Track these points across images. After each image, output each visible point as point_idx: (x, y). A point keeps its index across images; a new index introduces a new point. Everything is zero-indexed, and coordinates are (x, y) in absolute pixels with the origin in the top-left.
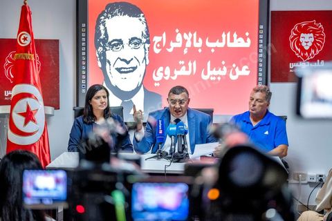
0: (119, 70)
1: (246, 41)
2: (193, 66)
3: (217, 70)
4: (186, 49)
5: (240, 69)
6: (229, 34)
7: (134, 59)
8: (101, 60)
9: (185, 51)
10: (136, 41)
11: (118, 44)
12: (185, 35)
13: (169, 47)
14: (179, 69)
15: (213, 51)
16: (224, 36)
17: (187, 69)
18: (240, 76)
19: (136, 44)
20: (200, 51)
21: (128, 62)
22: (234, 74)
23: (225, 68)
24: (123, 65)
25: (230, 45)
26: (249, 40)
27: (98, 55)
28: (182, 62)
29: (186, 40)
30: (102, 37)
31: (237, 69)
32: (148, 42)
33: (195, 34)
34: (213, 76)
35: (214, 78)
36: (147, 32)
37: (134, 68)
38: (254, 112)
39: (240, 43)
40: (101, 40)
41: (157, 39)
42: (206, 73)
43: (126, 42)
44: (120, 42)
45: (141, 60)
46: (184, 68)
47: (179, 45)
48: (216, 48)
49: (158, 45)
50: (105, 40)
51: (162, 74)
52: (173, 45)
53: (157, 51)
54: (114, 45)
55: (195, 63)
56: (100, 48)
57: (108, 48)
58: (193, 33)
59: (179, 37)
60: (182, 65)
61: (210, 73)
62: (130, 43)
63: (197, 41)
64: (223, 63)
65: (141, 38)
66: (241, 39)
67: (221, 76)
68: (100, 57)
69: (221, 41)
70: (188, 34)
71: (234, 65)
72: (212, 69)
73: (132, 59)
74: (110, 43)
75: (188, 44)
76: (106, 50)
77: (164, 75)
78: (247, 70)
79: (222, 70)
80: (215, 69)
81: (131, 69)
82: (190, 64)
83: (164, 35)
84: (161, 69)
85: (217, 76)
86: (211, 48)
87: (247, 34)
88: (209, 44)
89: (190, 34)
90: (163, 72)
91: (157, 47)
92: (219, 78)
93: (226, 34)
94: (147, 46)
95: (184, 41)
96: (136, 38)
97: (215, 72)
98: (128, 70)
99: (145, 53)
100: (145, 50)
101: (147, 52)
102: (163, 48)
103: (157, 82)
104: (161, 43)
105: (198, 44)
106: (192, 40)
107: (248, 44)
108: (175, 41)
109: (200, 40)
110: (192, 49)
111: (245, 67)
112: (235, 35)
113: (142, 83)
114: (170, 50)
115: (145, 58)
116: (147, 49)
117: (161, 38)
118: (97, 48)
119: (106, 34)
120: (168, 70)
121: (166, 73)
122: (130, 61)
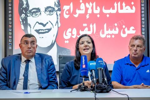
0: (37, 31)
1: (132, 9)
2: (94, 27)
3: (111, 30)
4: (88, 15)
5: (129, 29)
6: (119, 4)
7: (49, 23)
8: (23, 24)
9: (88, 17)
10: (50, 9)
11: (37, 12)
12: (87, 4)
13: (76, 13)
14: (83, 30)
15: (108, 16)
16: (115, 4)
17: (89, 30)
18: (128, 35)
19: (50, 11)
20: (98, 16)
21: (44, 25)
22: (124, 33)
23: (117, 29)
24: (41, 27)
25: (120, 11)
26: (134, 8)
27: (21, 20)
28: (85, 25)
29: (88, 8)
30: (24, 6)
31: (126, 30)
32: (59, 10)
33: (94, 4)
34: (109, 34)
35: (109, 36)
36: (59, 2)
37: (49, 30)
38: (136, 56)
39: (127, 10)
40: (23, 9)
41: (66, 8)
42: (103, 33)
43: (42, 10)
44: (38, 10)
45: (54, 23)
46: (87, 29)
47: (83, 12)
48: (110, 14)
49: (67, 12)
50: (26, 9)
51: (70, 34)
52: (78, 12)
53: (66, 16)
54: (34, 12)
55: (95, 25)
56: (23, 15)
57: (29, 15)
58: (93, 3)
59: (82, 6)
60: (85, 27)
61: (106, 32)
62: (46, 10)
63: (96, 9)
64: (116, 25)
65: (54, 7)
66: (128, 7)
67: (114, 35)
68: (23, 21)
69: (114, 9)
70: (89, 4)
71: (124, 27)
72: (107, 30)
73: (47, 23)
74: (30, 11)
75: (90, 11)
76: (28, 16)
77: (72, 35)
78: (133, 30)
79: (115, 30)
80: (109, 30)
81: (47, 31)
82: (91, 26)
83: (71, 4)
84: (70, 30)
85: (111, 35)
86: (107, 14)
87: (133, 3)
88: (105, 11)
89: (91, 4)
90: (71, 32)
91: (66, 14)
92: (113, 36)
93: (117, 3)
94: (59, 13)
95: (87, 9)
96: (50, 7)
97: (110, 32)
98: (45, 31)
99: (58, 18)
100: (57, 16)
101: (59, 17)
102: (71, 14)
103: (67, 40)
104: (69, 10)
105: (97, 11)
106: (92, 8)
107: (133, 11)
108: (79, 9)
109: (98, 8)
110: (93, 15)
111: (132, 28)
112: (124, 4)
113: (55, 41)
114: (76, 16)
115: (57, 22)
116: (59, 15)
117: (69, 6)
118: (21, 15)
119: (27, 4)
120: (75, 31)
121: (73, 33)
122: (46, 25)
